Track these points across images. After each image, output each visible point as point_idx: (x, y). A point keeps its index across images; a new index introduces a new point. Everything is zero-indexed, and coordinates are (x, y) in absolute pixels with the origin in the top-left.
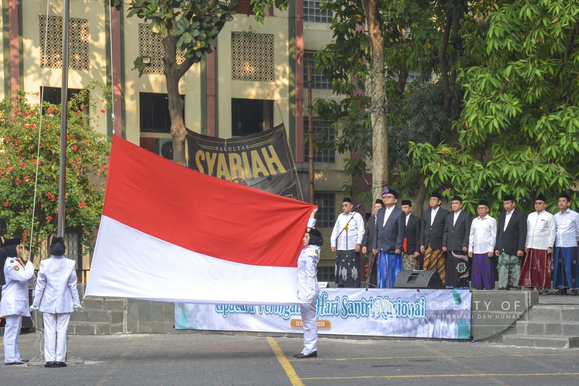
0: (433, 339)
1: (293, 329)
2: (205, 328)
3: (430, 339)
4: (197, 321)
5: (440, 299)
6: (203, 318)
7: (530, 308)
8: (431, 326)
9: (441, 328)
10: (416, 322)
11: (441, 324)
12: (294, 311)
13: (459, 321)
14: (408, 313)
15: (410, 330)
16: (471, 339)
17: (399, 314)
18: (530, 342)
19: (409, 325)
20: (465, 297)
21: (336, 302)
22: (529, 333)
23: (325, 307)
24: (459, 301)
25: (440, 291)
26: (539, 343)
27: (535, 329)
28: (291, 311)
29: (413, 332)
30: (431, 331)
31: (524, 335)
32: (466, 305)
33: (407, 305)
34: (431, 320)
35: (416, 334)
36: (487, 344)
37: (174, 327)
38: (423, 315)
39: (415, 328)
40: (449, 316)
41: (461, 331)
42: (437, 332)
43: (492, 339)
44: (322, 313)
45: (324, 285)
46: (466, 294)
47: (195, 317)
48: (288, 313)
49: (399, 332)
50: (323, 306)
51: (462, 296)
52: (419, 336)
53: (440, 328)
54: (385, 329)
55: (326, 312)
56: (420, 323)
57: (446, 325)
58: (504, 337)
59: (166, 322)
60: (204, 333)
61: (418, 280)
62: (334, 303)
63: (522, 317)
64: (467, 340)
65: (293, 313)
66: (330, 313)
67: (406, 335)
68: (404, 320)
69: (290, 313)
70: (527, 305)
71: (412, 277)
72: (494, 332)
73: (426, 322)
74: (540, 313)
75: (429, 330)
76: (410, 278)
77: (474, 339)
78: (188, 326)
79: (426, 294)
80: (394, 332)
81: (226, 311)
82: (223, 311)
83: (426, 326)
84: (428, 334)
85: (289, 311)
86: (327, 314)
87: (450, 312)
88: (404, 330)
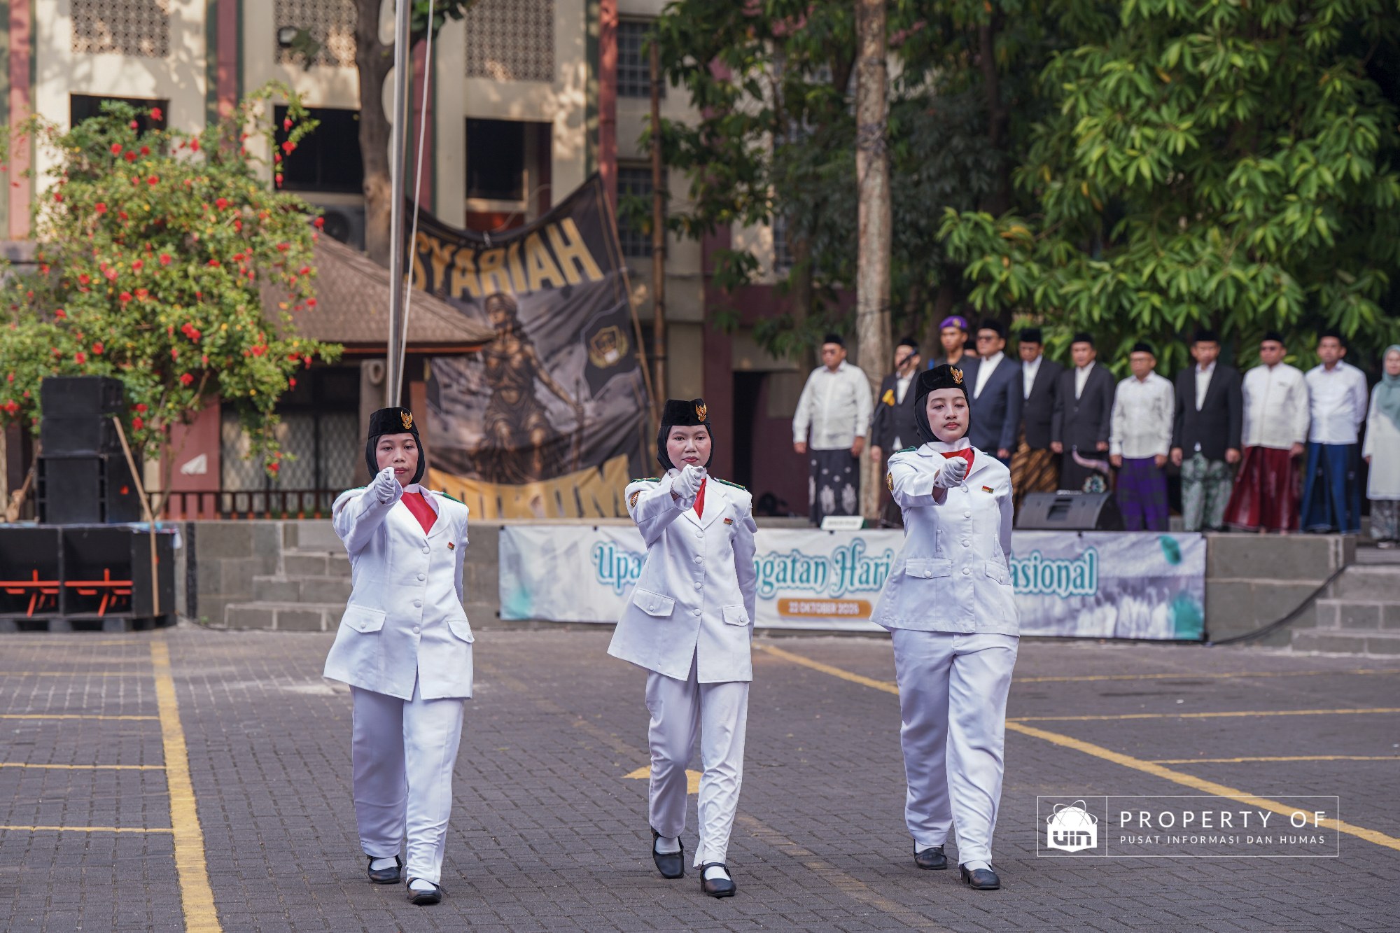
0: (1115, 640)
1: (783, 619)
2: (572, 616)
3: (1107, 640)
4: (552, 602)
5: (1132, 552)
6: (569, 596)
8: (1109, 611)
9: (1134, 616)
10: (1075, 602)
11: (1132, 608)
12: (784, 580)
13: (1178, 600)
14: (1055, 585)
15: (1060, 621)
16: (1203, 640)
17: (1035, 585)
18: (1357, 646)
19: (1059, 609)
20: (1190, 551)
21: (885, 560)
22: (1347, 625)
23: (858, 572)
24: (1176, 557)
25: (1132, 536)
26: (1376, 645)
27: (1360, 617)
28: (778, 580)
29: (1069, 625)
30: (1111, 623)
31: (1337, 630)
32: (1194, 565)
33: (1054, 567)
34: (1111, 599)
35: (1075, 628)
36: (1242, 649)
37: (498, 614)
38: (1091, 587)
39: (1073, 615)
40: (1153, 592)
41: (1179, 623)
42: (1123, 625)
43: (1250, 638)
44: (852, 584)
45: (855, 523)
46: (1192, 545)
47: (549, 592)
48: (770, 584)
49: (1034, 624)
50: (853, 569)
51: (1182, 548)
52: (1082, 632)
53: (1130, 615)
55: (861, 582)
56: (1084, 605)
57: (1145, 609)
59: (479, 604)
60: (569, 627)
61: (1071, 513)
62: (879, 561)
63: (1321, 593)
64: (1194, 643)
65: (782, 584)
66: (871, 585)
67: (1052, 631)
68: (1048, 600)
69: (776, 585)
70: (1333, 565)
71: (1058, 507)
73: (1098, 603)
74: (1366, 583)
75: (1104, 620)
76: (1055, 510)
77: (1212, 639)
78: (531, 612)
79: (1097, 543)
81: (623, 581)
82: (615, 580)
83: (1098, 612)
84: (1104, 629)
85: (772, 579)
86: (865, 586)
87: (1156, 582)
88: (1047, 623)
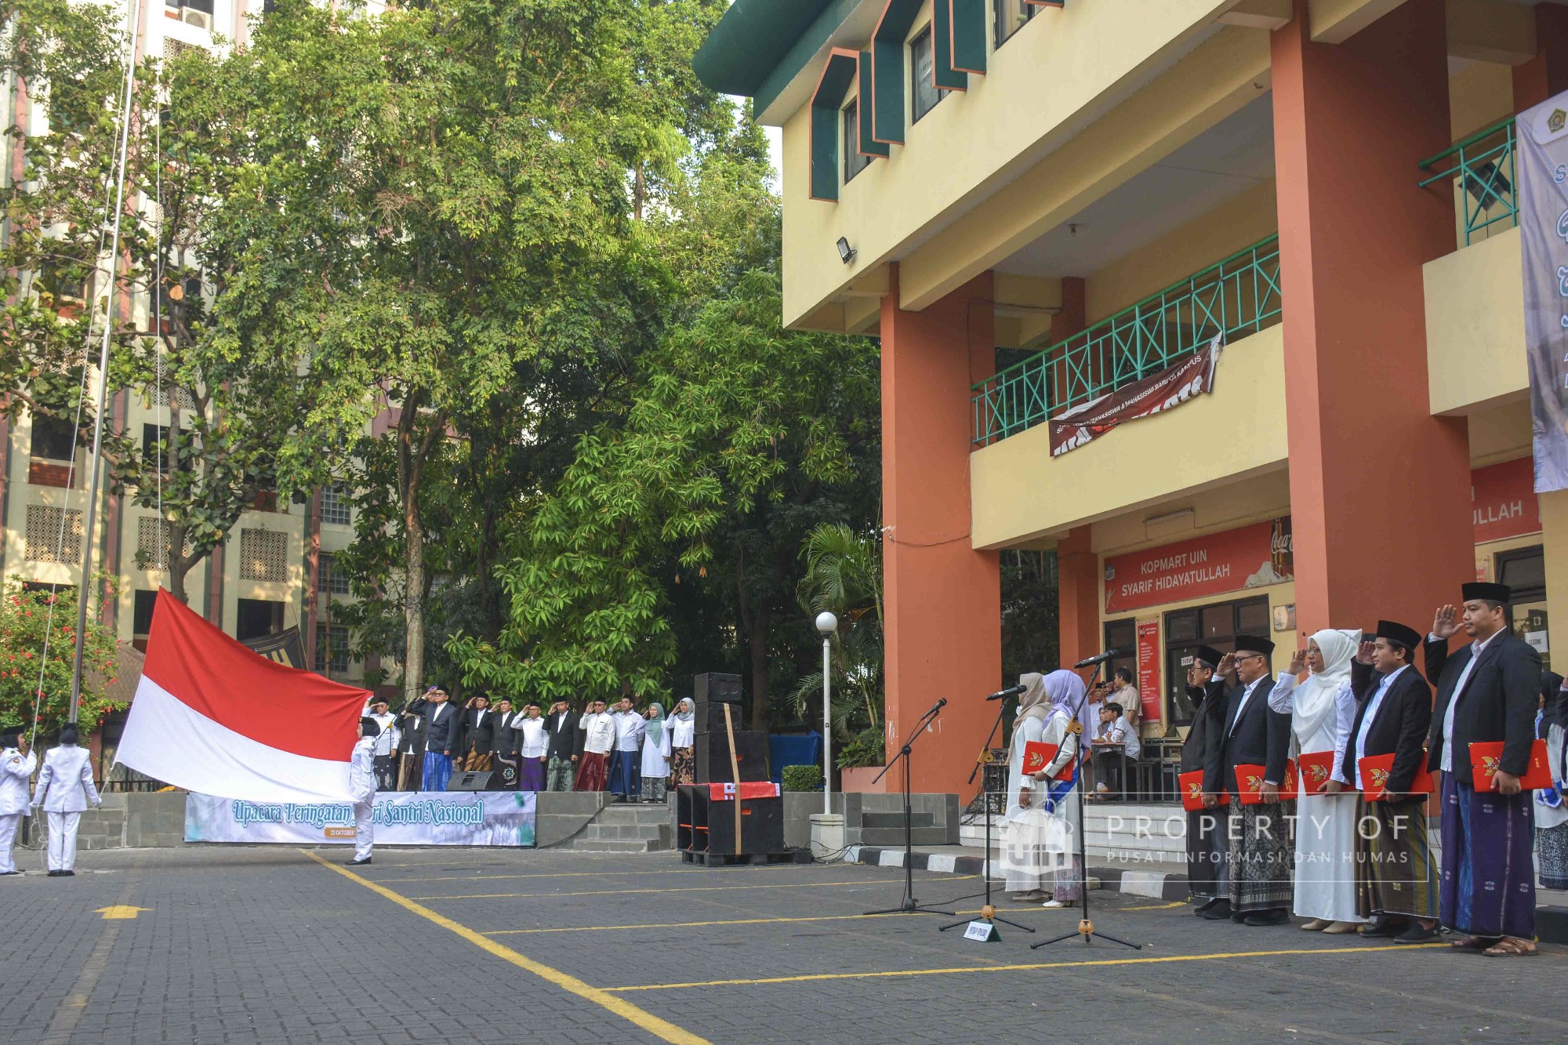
0: (491, 846)
1: (328, 839)
2: (221, 839)
3: (488, 847)
5: (501, 801)
6: (220, 828)
7: (602, 810)
8: (489, 832)
9: (501, 834)
10: (472, 828)
11: (500, 830)
13: (523, 825)
14: (463, 818)
15: (465, 837)
16: (535, 846)
17: (453, 819)
18: (604, 847)
19: (464, 831)
20: (529, 800)
22: (602, 836)
24: (522, 804)
25: (501, 793)
26: (614, 847)
27: (609, 832)
28: (325, 819)
29: (469, 839)
30: (489, 838)
31: (597, 839)
32: (530, 807)
33: (463, 809)
34: (490, 826)
35: (472, 841)
36: (552, 851)
37: (183, 839)
38: (480, 819)
39: (471, 834)
40: (510, 821)
41: (523, 837)
42: (496, 838)
43: (558, 845)
46: (530, 798)
47: (210, 828)
48: (321, 822)
49: (452, 840)
51: (525, 798)
52: (475, 843)
53: (499, 834)
54: (435, 837)
56: (477, 829)
57: (506, 831)
58: (575, 841)
60: (220, 845)
61: (473, 783)
63: (592, 821)
64: (530, 847)
65: (327, 822)
67: (461, 843)
68: (459, 827)
70: (598, 807)
71: (467, 780)
72: (562, 838)
73: (484, 828)
74: (613, 815)
75: (487, 836)
76: (465, 781)
77: (539, 845)
78: (200, 837)
79: (484, 797)
80: (446, 840)
81: (247, 820)
82: (243, 820)
83: (484, 832)
84: (486, 841)
85: (323, 820)
87: (512, 816)
88: (459, 838)
